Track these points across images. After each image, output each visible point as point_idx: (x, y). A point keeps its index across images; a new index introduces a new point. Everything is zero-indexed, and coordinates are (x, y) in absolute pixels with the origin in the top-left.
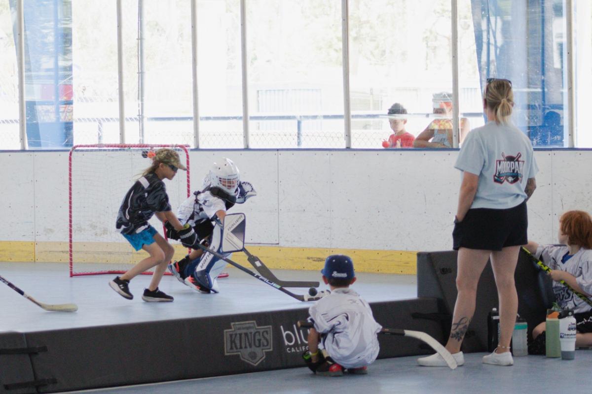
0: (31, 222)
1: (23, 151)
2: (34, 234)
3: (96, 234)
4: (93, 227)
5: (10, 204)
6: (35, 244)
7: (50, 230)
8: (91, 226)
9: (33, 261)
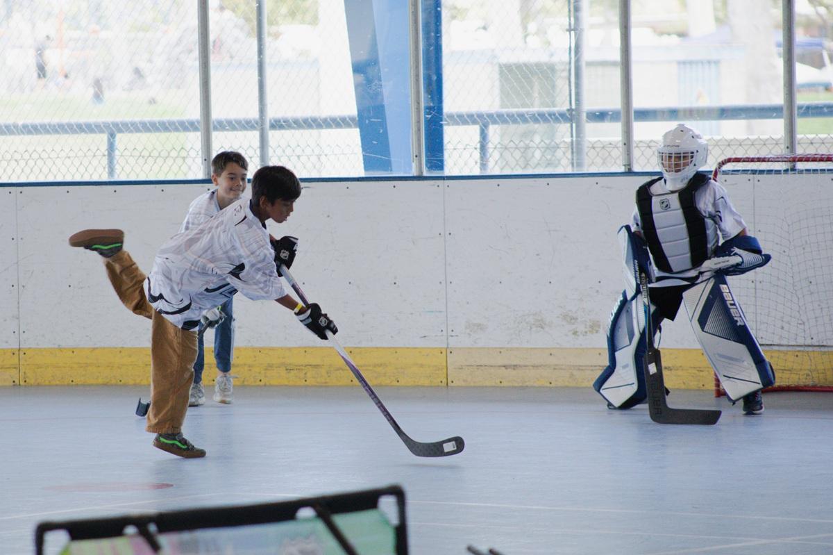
0: (440, 312)
1: (420, 178)
2: (444, 333)
3: (575, 333)
4: (570, 319)
5: (396, 278)
6: (448, 351)
7: (479, 325)
8: (565, 317)
9: (444, 384)
